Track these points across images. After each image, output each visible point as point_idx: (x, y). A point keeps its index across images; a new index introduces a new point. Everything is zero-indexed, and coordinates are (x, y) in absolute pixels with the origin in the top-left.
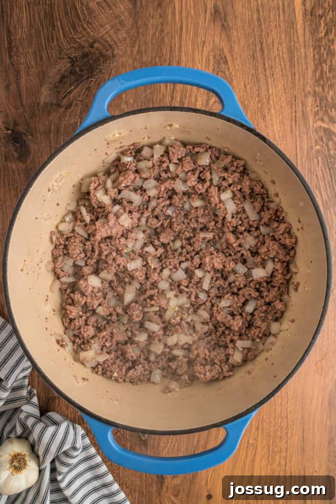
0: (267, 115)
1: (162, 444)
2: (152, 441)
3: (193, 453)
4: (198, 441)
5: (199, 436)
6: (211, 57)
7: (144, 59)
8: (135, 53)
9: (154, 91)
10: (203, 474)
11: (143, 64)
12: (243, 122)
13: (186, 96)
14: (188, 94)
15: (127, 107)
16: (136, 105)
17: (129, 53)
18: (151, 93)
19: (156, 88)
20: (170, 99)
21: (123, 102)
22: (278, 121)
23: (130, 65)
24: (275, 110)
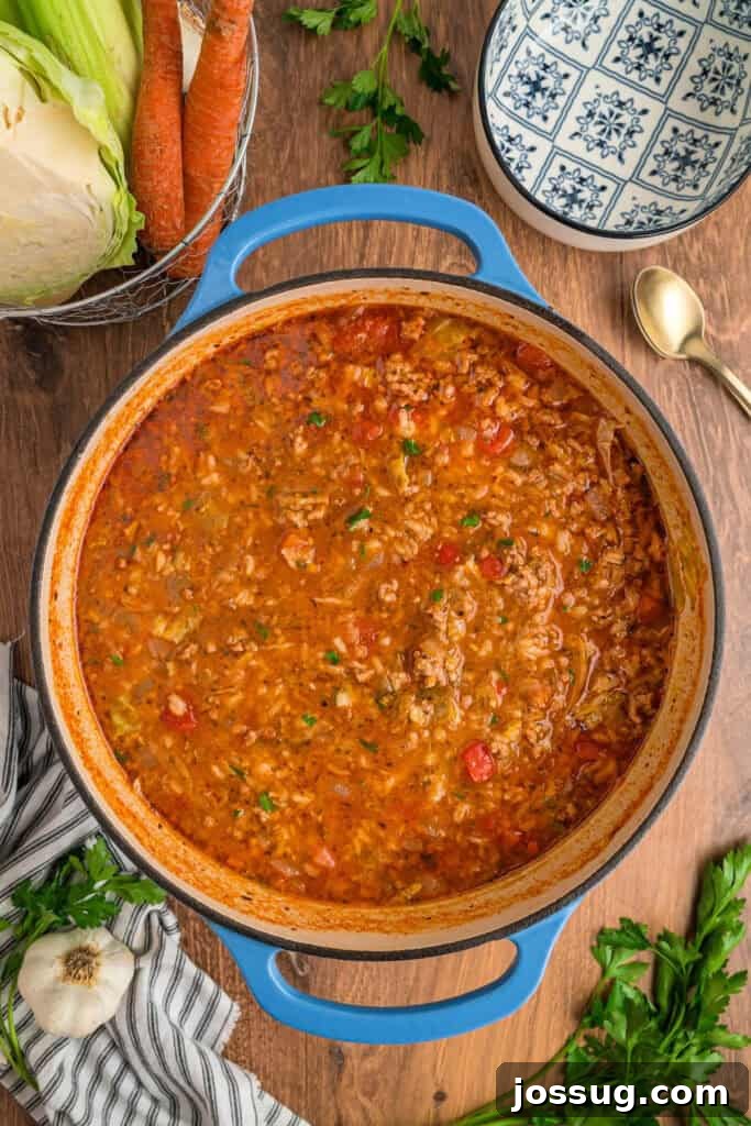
0: (561, 292)
1: (339, 985)
2: (318, 979)
3: (405, 1004)
4: (417, 979)
5: (418, 968)
6: (444, 172)
7: (303, 175)
8: (283, 163)
9: (323, 239)
10: (426, 1049)
11: (301, 187)
12: (526, 296)
13: (391, 253)
14: (395, 249)
15: (267, 276)
16: (285, 270)
17: (271, 162)
18: (316, 247)
19: (327, 235)
20: (357, 256)
21: (258, 265)
22: (585, 306)
23: (272, 188)
24: (580, 284)
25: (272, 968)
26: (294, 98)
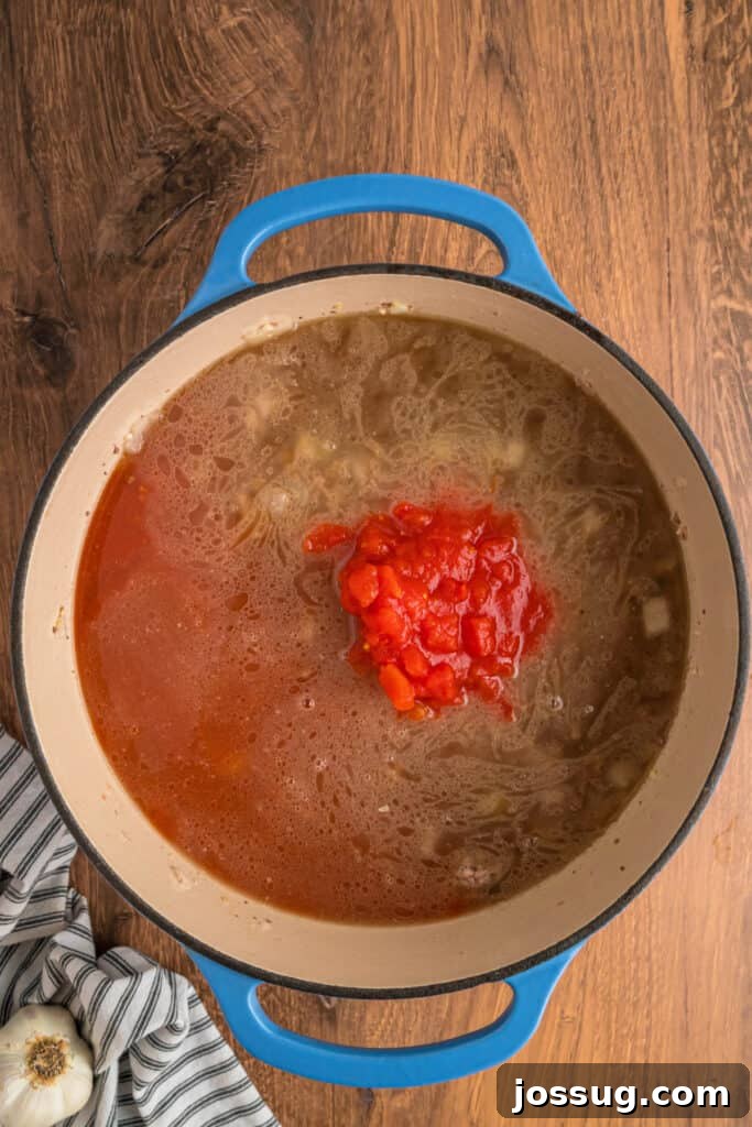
0: (604, 281)
1: (369, 1017)
2: (346, 1012)
4: (450, 1013)
5: (451, 1001)
6: (480, 153)
7: (330, 157)
8: (309, 144)
9: (352, 225)
10: (461, 1085)
11: (328, 169)
12: (552, 299)
13: (423, 240)
14: (427, 236)
15: (292, 264)
16: (311, 260)
17: (296, 143)
18: (344, 233)
19: (356, 221)
20: (387, 245)
21: (282, 253)
22: (630, 296)
23: (297, 171)
24: (624, 272)
25: (252, 1002)
26: (320, 77)
